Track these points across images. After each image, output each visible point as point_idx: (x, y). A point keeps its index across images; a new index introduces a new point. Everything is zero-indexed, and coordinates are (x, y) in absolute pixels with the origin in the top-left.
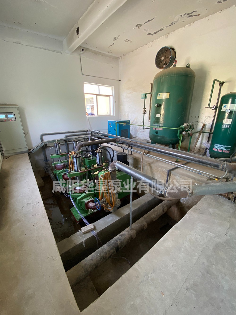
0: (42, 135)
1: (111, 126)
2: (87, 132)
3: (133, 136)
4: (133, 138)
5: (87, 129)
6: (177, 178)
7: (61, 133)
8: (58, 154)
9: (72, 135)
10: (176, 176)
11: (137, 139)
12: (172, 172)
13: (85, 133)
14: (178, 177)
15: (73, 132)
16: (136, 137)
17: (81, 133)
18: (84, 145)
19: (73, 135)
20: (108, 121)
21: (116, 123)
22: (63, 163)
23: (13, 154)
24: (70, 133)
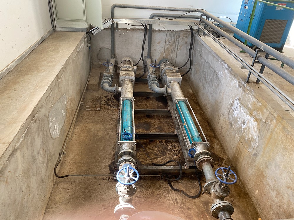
0: (115, 6)
7: (145, 7)
21: (256, 1)
23: (67, 30)
24: (160, 9)
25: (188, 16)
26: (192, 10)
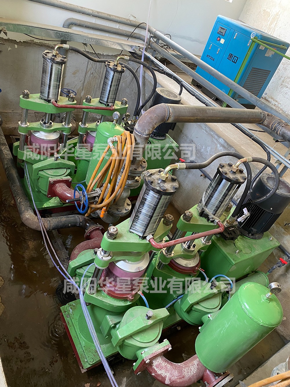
1: (222, 41)
2: (137, 31)
5: (139, 20)
8: (49, 101)
9: (89, 25)
13: (130, 30)
16: (269, 100)
20: (218, 18)
22: (55, 131)
24: (84, 13)
25: (127, 33)
26: (134, 23)
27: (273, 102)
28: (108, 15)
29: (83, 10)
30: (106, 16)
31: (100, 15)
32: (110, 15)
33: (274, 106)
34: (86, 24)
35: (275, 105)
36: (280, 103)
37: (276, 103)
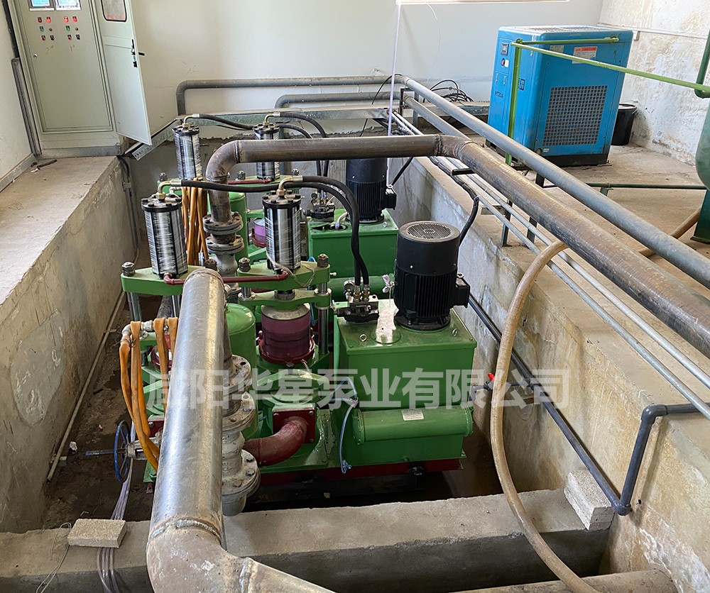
0: (186, 87)
1: (508, 64)
2: (385, 89)
3: (654, 135)
4: (650, 145)
6: (696, 482)
7: (260, 82)
9: (309, 97)
10: (691, 463)
11: (674, 154)
12: (673, 424)
13: (374, 89)
14: (700, 476)
15: (317, 81)
16: (667, 142)
17: (355, 90)
18: (243, 157)
19: (312, 98)
20: (500, 32)
21: (517, 49)
24: (299, 85)
25: (371, 95)
26: (380, 79)
27: (673, 145)
28: (334, 78)
29: (297, 81)
30: (332, 80)
31: (323, 81)
32: (338, 78)
33: (677, 151)
34: (306, 98)
35: (678, 149)
36: (685, 141)
37: (679, 146)
